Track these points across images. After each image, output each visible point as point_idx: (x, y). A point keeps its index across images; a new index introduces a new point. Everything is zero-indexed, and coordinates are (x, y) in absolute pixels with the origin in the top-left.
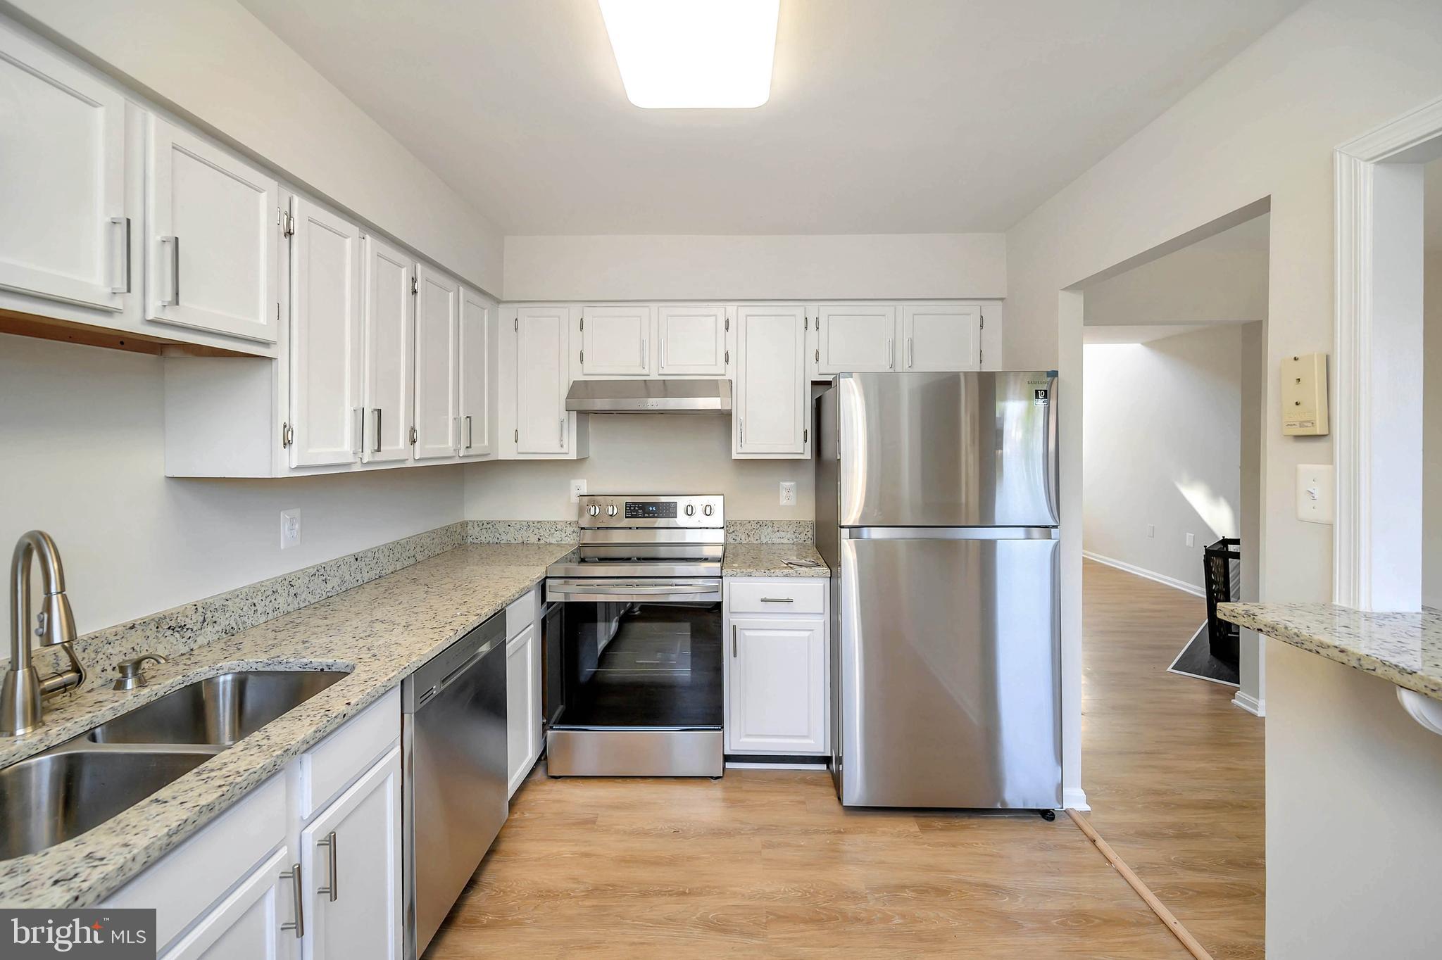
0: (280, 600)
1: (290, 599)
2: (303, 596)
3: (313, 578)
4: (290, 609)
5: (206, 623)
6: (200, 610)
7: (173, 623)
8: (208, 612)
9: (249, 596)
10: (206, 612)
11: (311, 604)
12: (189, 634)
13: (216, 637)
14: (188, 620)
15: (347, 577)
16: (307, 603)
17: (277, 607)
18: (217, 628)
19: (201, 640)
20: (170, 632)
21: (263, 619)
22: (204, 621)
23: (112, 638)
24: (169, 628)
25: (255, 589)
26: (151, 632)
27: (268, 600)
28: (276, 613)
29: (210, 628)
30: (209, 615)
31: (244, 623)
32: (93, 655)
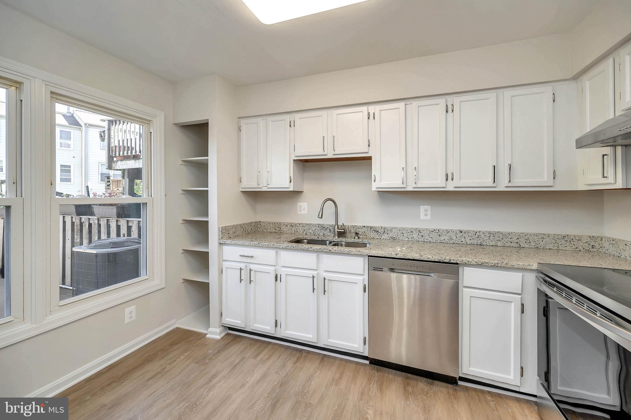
0: (414, 235)
1: (419, 237)
2: (426, 238)
3: (432, 232)
4: (420, 240)
5: (385, 233)
6: (383, 228)
7: (375, 229)
8: (386, 230)
9: (402, 231)
10: (385, 230)
11: (431, 242)
12: (379, 234)
13: (388, 238)
14: (379, 230)
15: (454, 238)
16: (428, 241)
17: (413, 237)
18: (388, 235)
19: (383, 237)
20: (374, 231)
21: (407, 239)
22: (384, 232)
23: (359, 227)
24: (374, 230)
25: (404, 229)
26: (369, 230)
27: (409, 234)
28: (412, 239)
29: (386, 235)
30: (386, 231)
31: (399, 237)
32: (355, 230)
